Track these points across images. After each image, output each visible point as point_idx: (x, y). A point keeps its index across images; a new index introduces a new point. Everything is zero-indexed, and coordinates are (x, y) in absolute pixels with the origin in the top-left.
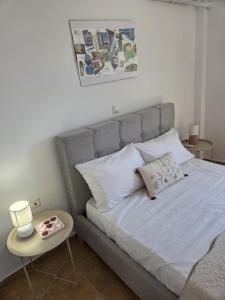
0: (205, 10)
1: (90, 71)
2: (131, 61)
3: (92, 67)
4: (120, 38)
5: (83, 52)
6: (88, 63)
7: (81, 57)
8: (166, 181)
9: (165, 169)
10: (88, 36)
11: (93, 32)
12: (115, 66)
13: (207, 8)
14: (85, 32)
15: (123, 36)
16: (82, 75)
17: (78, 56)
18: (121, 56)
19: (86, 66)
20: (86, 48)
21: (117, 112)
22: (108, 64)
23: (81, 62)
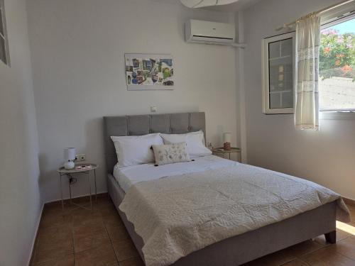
0: (240, 49)
1: (135, 82)
2: (168, 79)
3: (136, 79)
4: (160, 64)
5: (131, 70)
6: (134, 77)
7: (129, 73)
8: (170, 157)
9: (173, 150)
10: (136, 62)
11: (140, 60)
12: (154, 81)
13: (242, 48)
14: (134, 60)
15: (163, 63)
16: (129, 83)
17: (127, 72)
18: (160, 75)
19: (132, 79)
20: (134, 69)
21: (155, 111)
22: (149, 79)
23: (129, 77)
